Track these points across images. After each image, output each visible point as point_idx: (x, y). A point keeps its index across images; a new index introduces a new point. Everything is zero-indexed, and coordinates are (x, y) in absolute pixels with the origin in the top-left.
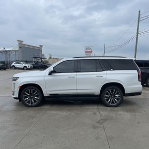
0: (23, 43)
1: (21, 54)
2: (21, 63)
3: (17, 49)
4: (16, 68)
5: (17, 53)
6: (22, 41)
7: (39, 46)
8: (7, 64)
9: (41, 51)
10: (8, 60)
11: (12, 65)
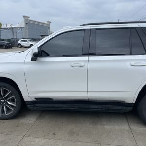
0: (29, 19)
1: (27, 31)
2: (27, 41)
3: (23, 25)
4: (22, 47)
5: (24, 30)
6: (29, 17)
7: (46, 23)
8: (14, 42)
9: (49, 28)
10: (15, 38)
11: (18, 43)
